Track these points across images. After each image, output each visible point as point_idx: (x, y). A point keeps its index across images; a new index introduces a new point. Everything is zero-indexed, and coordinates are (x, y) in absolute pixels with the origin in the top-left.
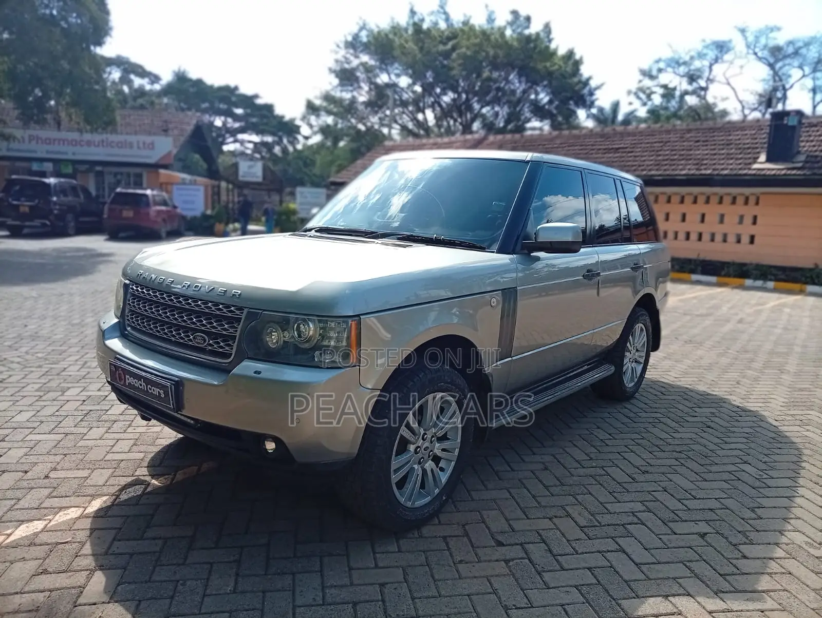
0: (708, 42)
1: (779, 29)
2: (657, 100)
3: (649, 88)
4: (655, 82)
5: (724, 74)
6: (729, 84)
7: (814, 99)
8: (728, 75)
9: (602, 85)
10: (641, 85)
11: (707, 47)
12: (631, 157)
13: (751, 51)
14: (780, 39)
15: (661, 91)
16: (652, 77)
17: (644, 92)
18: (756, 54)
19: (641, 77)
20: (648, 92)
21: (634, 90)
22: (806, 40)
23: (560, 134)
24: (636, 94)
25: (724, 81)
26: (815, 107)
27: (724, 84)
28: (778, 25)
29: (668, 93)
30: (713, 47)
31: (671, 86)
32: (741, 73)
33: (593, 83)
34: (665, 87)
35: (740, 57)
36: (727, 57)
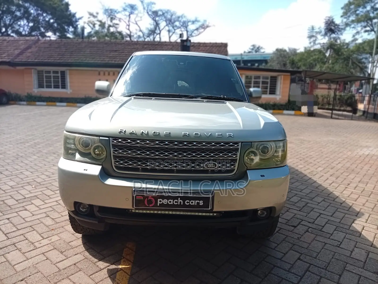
0: (127, 4)
1: (155, 4)
2: (97, 28)
3: (93, 22)
4: (96, 19)
5: (135, 19)
6: (137, 24)
7: (169, 34)
8: (136, 20)
9: (82, 17)
10: (90, 19)
11: (126, 6)
12: (123, 55)
13: (146, 11)
14: (155, 8)
15: (98, 23)
16: (94, 17)
17: (92, 24)
18: (148, 13)
19: (89, 16)
20: (93, 23)
21: (87, 22)
22: (166, 10)
23: (83, 41)
24: (88, 24)
25: (135, 22)
26: (170, 37)
27: (134, 24)
28: (155, 2)
29: (102, 25)
30: (129, 6)
31: (103, 21)
32: (141, 20)
33: (78, 16)
34: (100, 21)
35: (140, 13)
36: (136, 12)
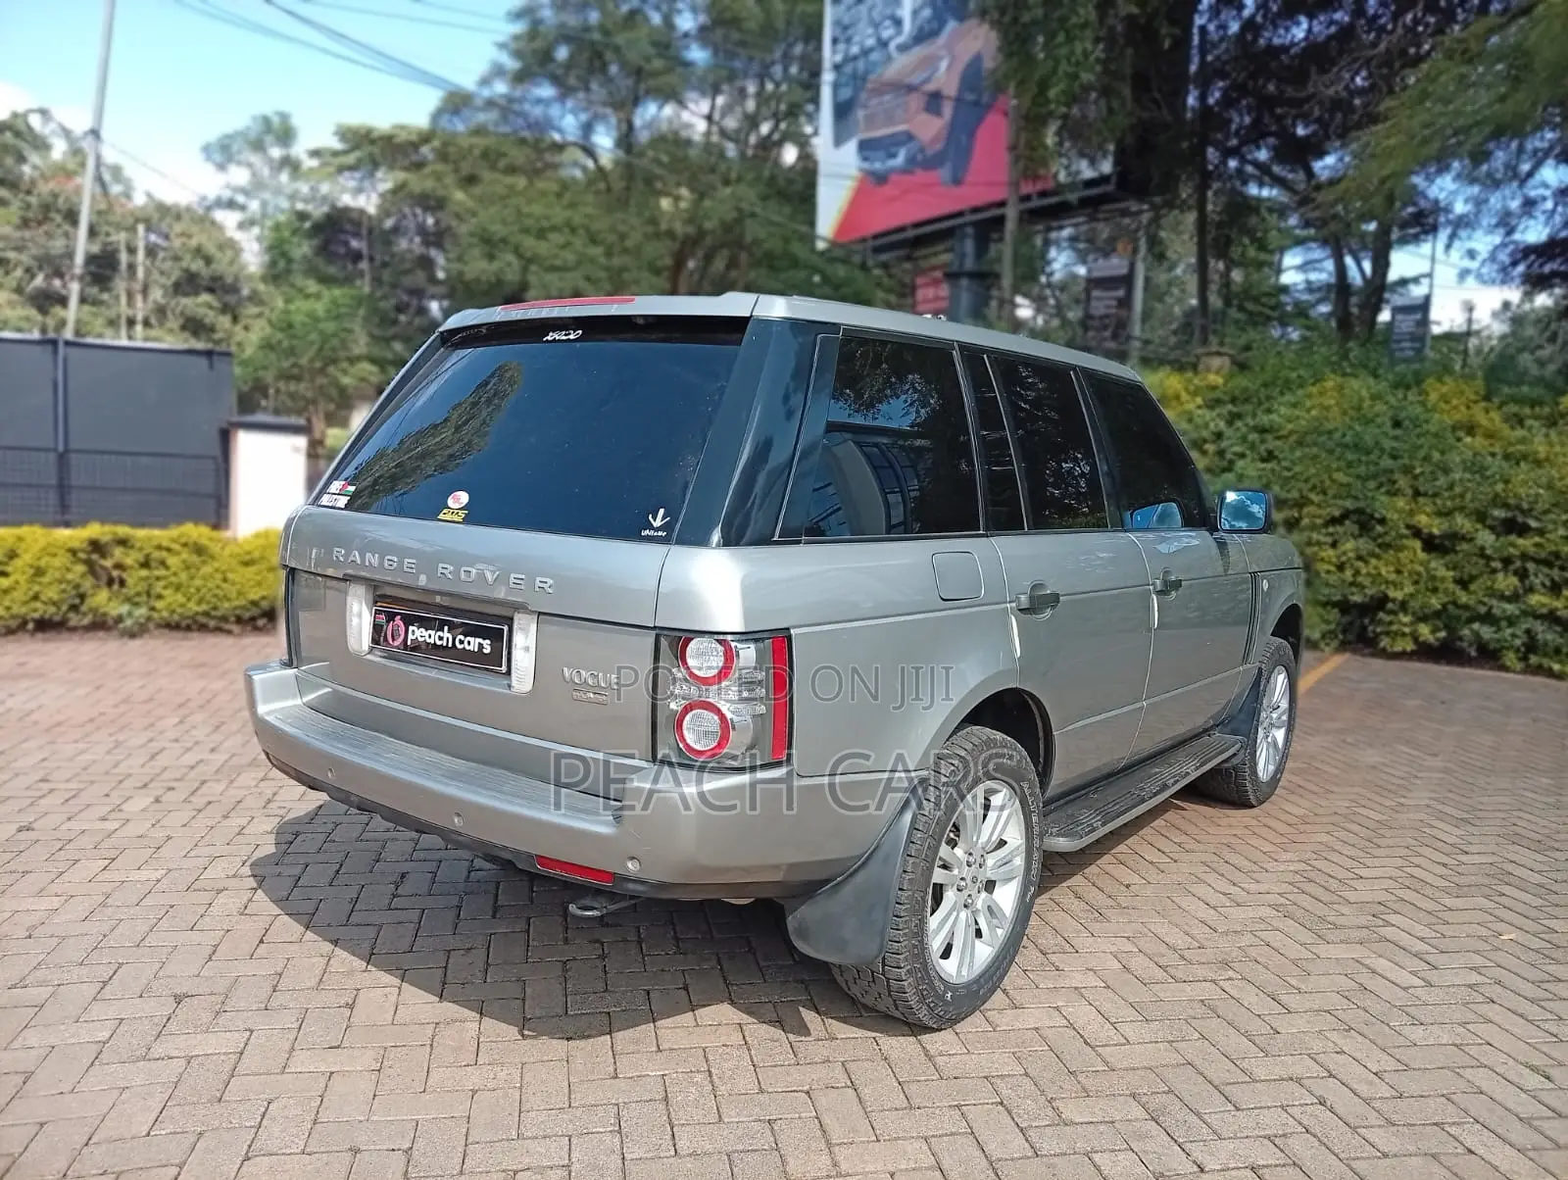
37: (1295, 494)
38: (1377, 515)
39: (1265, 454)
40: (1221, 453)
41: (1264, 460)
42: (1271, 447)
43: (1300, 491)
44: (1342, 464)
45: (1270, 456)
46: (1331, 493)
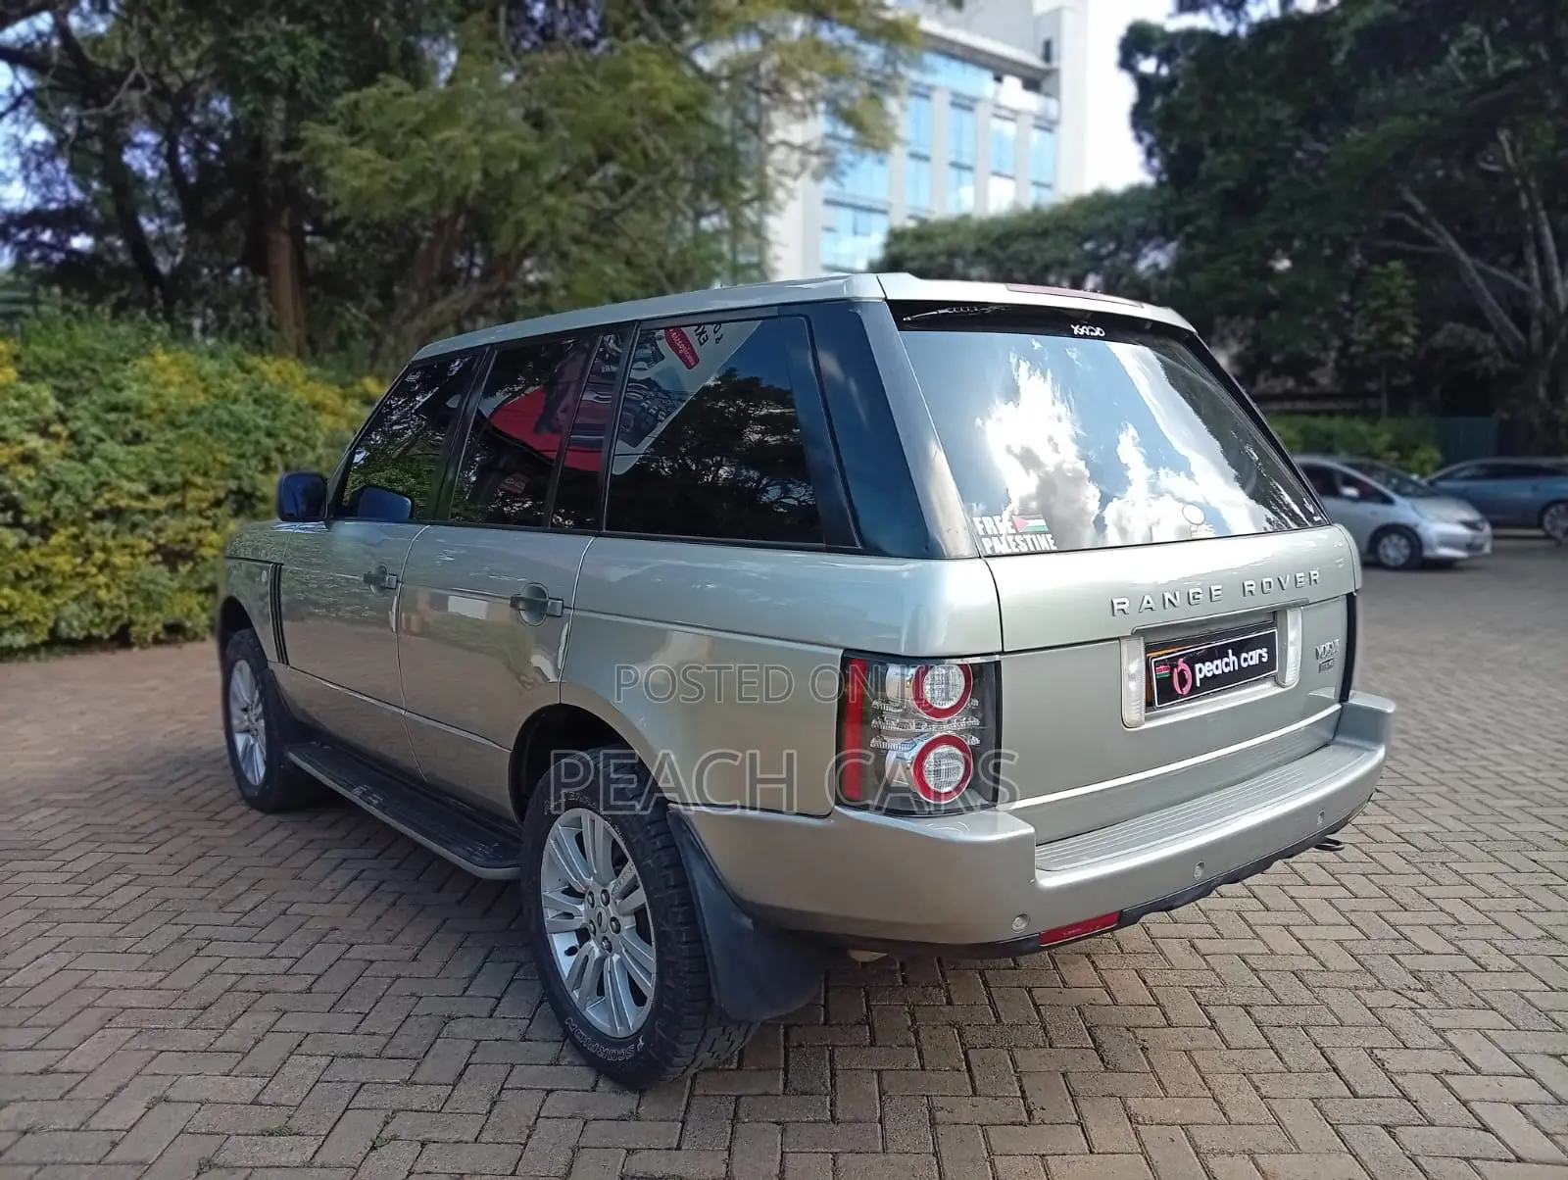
37: (177, 479)
38: (259, 494)
39: (130, 435)
40: (73, 436)
41: (128, 443)
42: (137, 428)
43: (183, 474)
44: (224, 444)
45: (137, 438)
46: (214, 474)
